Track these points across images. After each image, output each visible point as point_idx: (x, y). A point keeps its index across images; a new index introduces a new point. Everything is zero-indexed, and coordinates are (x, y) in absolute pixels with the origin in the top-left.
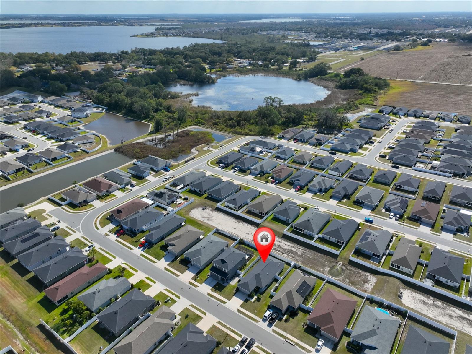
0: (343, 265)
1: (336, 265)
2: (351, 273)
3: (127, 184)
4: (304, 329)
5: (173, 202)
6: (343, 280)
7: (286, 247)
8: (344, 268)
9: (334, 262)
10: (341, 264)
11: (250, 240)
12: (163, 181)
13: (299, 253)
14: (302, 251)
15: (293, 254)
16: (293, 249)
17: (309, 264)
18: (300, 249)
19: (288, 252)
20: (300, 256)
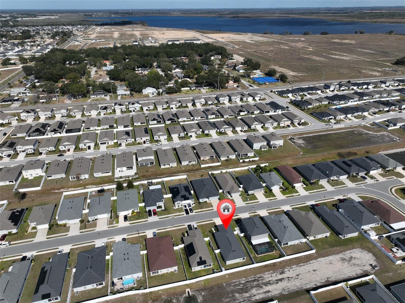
5: (396, 245)
6: (178, 299)
7: (254, 291)
11: (286, 270)
13: (237, 295)
14: (238, 300)
15: (240, 289)
16: (247, 295)
17: (218, 290)
18: (242, 300)
19: (246, 288)
20: (233, 292)
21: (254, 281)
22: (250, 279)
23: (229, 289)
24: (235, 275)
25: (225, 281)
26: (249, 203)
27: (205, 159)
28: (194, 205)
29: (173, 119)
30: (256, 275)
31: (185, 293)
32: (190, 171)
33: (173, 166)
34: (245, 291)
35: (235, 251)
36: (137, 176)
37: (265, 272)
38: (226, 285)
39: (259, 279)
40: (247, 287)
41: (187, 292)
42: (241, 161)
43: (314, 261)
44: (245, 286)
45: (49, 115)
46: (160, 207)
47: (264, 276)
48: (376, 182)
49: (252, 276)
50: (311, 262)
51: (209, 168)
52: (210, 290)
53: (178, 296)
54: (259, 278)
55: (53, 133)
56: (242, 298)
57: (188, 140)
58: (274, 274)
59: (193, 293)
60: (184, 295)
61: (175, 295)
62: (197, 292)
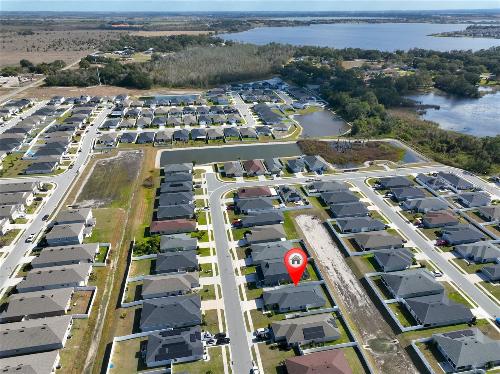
0: (397, 345)
1: (390, 340)
2: (396, 358)
3: (273, 173)
4: (279, 365)
5: (293, 201)
6: (378, 358)
7: (353, 291)
8: (395, 348)
9: (389, 335)
10: (396, 343)
11: (324, 265)
12: (306, 181)
13: (360, 304)
14: (366, 304)
15: (352, 301)
16: (358, 297)
17: (358, 319)
18: (366, 302)
19: (350, 296)
20: (357, 307)
21: (340, 289)
22: (339, 291)
23: (355, 310)
25: (345, 312)
26: (217, 271)
30: (333, 286)
31: (369, 351)
34: (354, 297)
35: (314, 290)
37: (329, 279)
38: (349, 311)
43: (311, 245)
44: (348, 297)
47: (334, 281)
48: (206, 183)
49: (335, 289)
50: (312, 247)
52: (359, 327)
53: (375, 358)
54: (336, 284)
58: (331, 274)
59: (366, 343)
60: (371, 352)
61: (374, 362)
62: (364, 339)
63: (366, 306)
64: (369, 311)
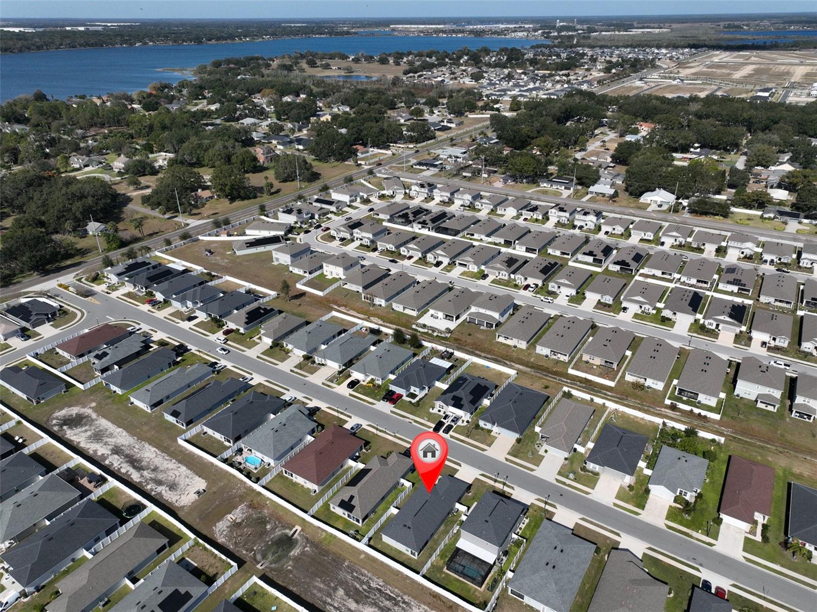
0: (258, 563)
2: (253, 543)
6: (276, 528)
8: (259, 557)
9: (272, 569)
10: (260, 564)
13: (341, 592)
14: (333, 599)
15: (356, 589)
17: (330, 563)
18: (336, 605)
19: (366, 596)
20: (343, 583)
21: (390, 598)
22: (388, 592)
23: (344, 575)
24: (374, 565)
25: (352, 559)
26: (564, 483)
27: (591, 361)
28: (465, 424)
29: (628, 265)
30: (405, 594)
31: (291, 530)
32: (539, 369)
33: (519, 346)
34: (358, 598)
35: (409, 528)
36: (448, 335)
37: (424, 604)
38: (348, 567)
39: (401, 604)
40: (369, 597)
41: (294, 529)
42: (668, 402)
44: (368, 592)
45: (445, 198)
46: (413, 396)
47: (414, 608)
49: (396, 590)
51: (581, 382)
52: (320, 553)
53: (280, 525)
54: (404, 602)
55: (420, 226)
56: (340, 603)
57: (612, 314)
59: (299, 538)
60: (287, 531)
61: (278, 519)
62: (305, 540)
63: (329, 595)
64: (320, 590)
